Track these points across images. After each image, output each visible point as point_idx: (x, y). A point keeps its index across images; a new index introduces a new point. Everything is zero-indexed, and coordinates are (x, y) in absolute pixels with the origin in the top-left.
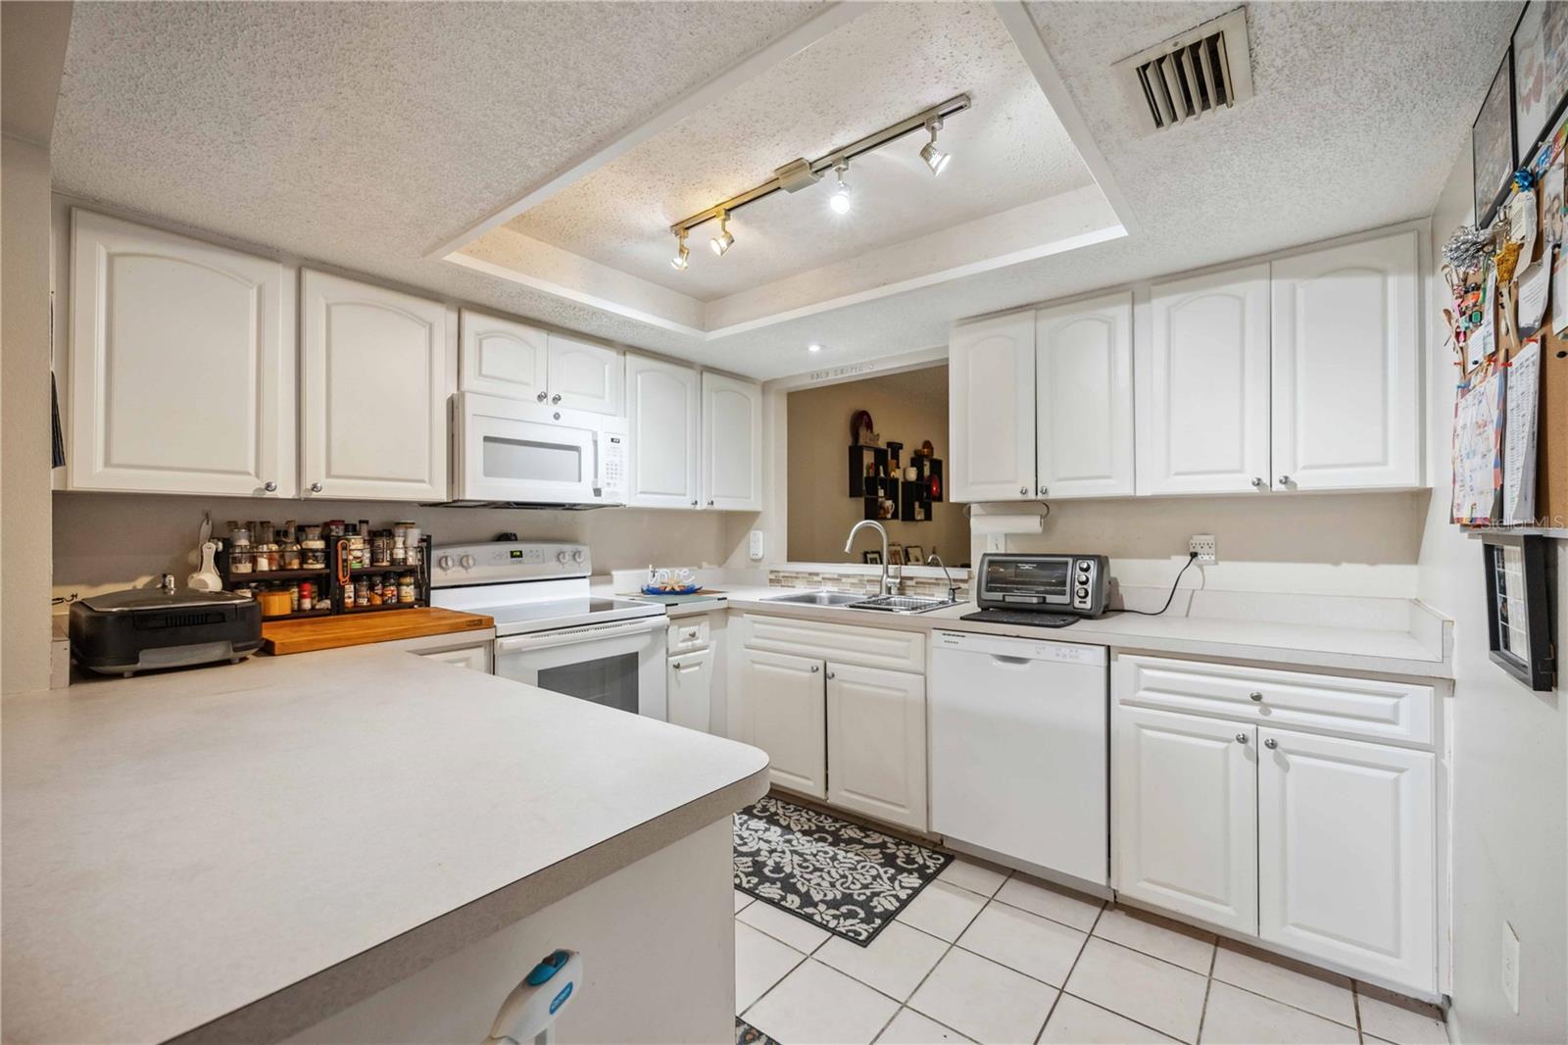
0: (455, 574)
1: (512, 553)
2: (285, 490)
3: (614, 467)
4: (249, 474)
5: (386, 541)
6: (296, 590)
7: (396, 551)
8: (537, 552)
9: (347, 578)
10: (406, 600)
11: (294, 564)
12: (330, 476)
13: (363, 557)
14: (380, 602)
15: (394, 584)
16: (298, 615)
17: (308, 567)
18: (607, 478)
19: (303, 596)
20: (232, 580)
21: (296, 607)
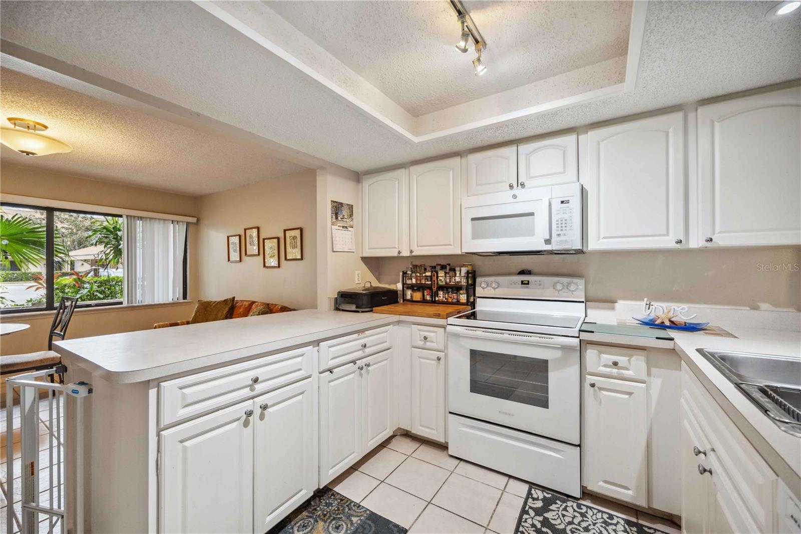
0: (489, 292)
1: (522, 282)
2: (406, 253)
3: (564, 222)
4: (396, 248)
5: (452, 273)
6: (426, 291)
7: (456, 278)
8: (540, 281)
9: (435, 288)
10: (461, 301)
11: (423, 282)
12: (418, 246)
13: (443, 280)
14: (451, 301)
15: (456, 293)
16: (424, 301)
17: (427, 283)
18: (558, 230)
19: (427, 295)
20: (405, 286)
21: (425, 298)
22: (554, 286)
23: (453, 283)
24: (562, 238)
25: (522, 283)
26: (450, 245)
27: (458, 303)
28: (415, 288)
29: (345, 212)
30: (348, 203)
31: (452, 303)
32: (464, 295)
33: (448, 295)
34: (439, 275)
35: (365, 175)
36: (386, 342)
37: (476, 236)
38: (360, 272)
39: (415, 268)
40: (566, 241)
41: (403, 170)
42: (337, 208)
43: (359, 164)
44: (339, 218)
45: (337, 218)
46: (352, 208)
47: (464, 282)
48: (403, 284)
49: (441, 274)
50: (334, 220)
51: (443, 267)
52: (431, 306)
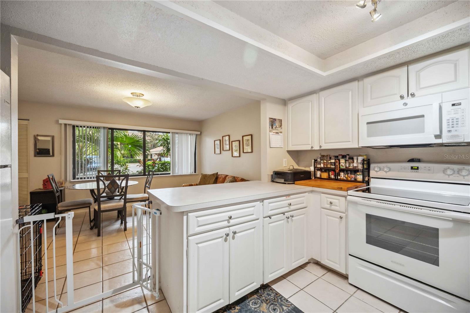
3: (455, 120)
4: (310, 145)
5: (351, 161)
6: (330, 173)
7: (354, 164)
8: (429, 167)
9: (338, 171)
10: (358, 180)
11: (329, 166)
12: (325, 143)
13: (344, 165)
14: (350, 179)
15: (354, 174)
16: (329, 179)
17: (331, 167)
18: (449, 127)
19: (332, 175)
20: (316, 169)
21: (330, 177)
22: (444, 171)
23: (351, 168)
24: (453, 133)
25: (412, 168)
26: (350, 142)
27: (355, 181)
28: (323, 170)
29: (277, 124)
30: (279, 119)
31: (351, 181)
32: (360, 176)
33: (348, 175)
34: (341, 162)
35: (289, 100)
36: (303, 203)
37: (369, 135)
38: (286, 159)
39: (323, 157)
40: (457, 136)
41: (315, 95)
42: (273, 122)
43: (285, 95)
44: (274, 128)
45: (272, 128)
46: (281, 121)
47: (360, 167)
48: (315, 168)
49: (342, 161)
50: (271, 129)
51: (344, 157)
52: (334, 182)
